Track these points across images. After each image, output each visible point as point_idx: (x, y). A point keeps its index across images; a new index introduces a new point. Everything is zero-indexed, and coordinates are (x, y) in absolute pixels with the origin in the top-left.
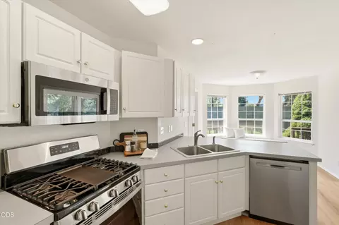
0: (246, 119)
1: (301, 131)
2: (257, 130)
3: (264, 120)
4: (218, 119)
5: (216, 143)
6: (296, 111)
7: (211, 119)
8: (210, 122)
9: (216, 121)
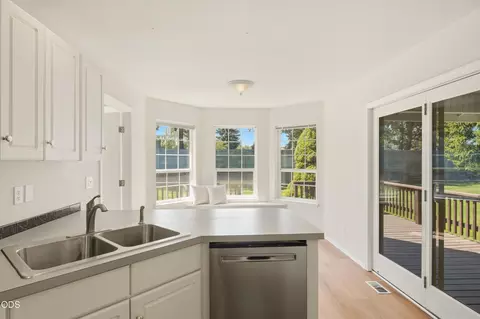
0: (228, 170)
1: (304, 186)
2: (245, 187)
3: (255, 170)
4: (178, 170)
5: (146, 222)
6: (300, 158)
7: (166, 170)
8: (162, 176)
9: (175, 175)
